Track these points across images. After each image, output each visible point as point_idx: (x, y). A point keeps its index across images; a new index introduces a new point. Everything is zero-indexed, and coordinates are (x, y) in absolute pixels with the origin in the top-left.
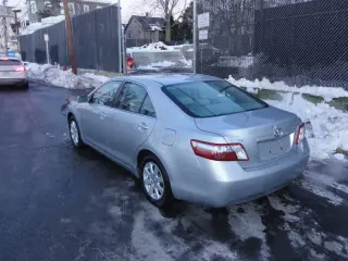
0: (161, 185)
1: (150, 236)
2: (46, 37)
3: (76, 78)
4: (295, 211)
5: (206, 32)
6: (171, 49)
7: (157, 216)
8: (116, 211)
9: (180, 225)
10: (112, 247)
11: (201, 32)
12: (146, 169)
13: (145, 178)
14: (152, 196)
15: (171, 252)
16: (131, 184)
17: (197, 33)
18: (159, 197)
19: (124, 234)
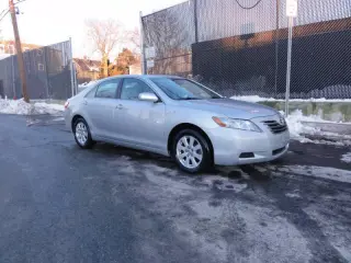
3: (29, 106)
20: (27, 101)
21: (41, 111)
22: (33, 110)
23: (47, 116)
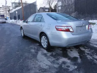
1: (43, 56)
2: (17, 12)
4: (88, 50)
5: (60, 7)
7: (45, 52)
8: (33, 51)
9: (52, 54)
10: (31, 59)
11: (59, 7)
12: (42, 38)
13: (42, 41)
14: (44, 46)
15: (49, 60)
16: (38, 45)
17: (58, 8)
18: (46, 46)
19: (35, 56)
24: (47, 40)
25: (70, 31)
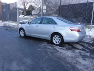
0: (60, 40)
4: (86, 44)
6: (26, 17)
8: (49, 47)
9: (66, 48)
15: (70, 52)
19: (56, 50)
20: (3, 22)
21: (8, 25)
22: (5, 25)
23: (9, 27)
24: (60, 39)
25: (80, 31)
